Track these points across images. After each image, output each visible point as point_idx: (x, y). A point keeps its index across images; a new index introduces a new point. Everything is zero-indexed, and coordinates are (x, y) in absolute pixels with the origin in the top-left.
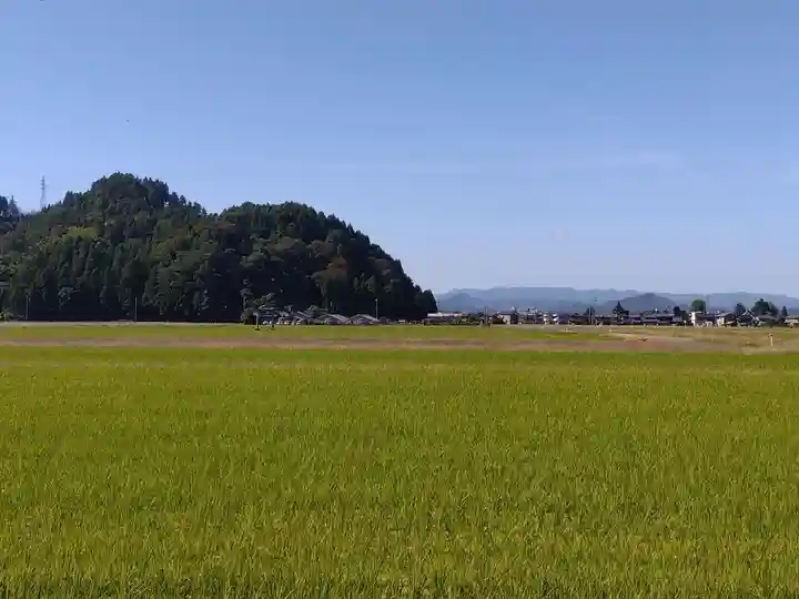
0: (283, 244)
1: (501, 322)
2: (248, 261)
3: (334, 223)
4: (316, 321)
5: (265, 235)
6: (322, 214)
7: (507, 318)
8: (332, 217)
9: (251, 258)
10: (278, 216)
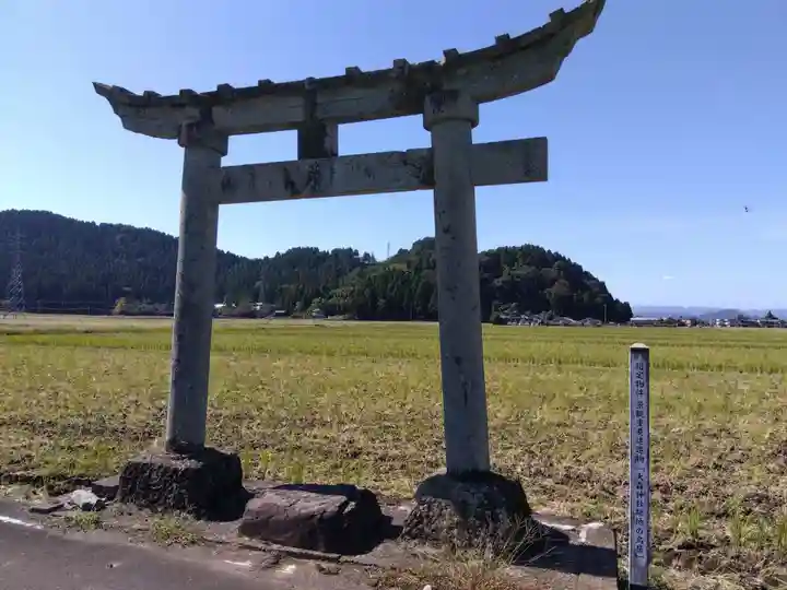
0: (523, 271)
1: (683, 325)
2: (498, 282)
3: (558, 257)
4: (551, 322)
5: (511, 265)
6: (549, 251)
7: (688, 322)
8: (557, 253)
9: (500, 279)
10: (520, 253)
